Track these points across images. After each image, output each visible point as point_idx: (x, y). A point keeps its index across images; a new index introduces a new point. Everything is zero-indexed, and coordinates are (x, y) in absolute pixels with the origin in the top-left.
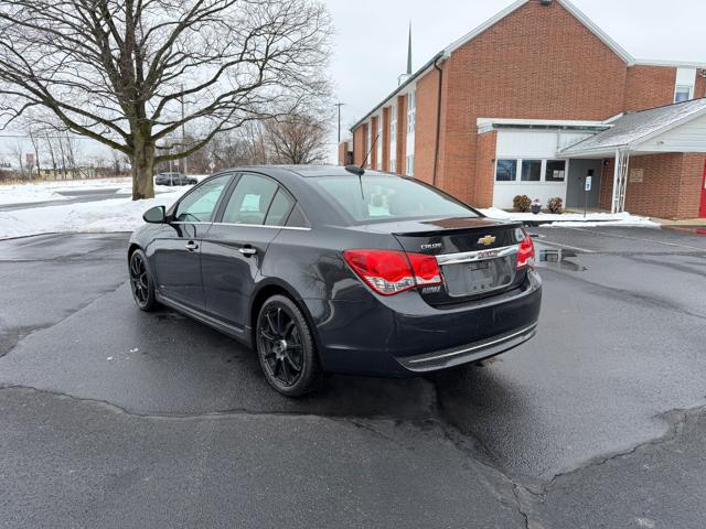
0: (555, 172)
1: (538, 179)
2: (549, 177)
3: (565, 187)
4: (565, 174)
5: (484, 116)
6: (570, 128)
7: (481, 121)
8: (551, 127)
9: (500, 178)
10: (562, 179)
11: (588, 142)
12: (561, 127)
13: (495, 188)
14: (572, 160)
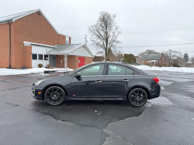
0: (46, 58)
1: (43, 60)
2: (45, 59)
3: (49, 62)
4: (48, 58)
5: (26, 41)
6: (49, 47)
7: (25, 42)
8: (45, 46)
9: (33, 59)
10: (48, 60)
11: (53, 51)
12: (47, 47)
13: (32, 61)
14: (50, 55)
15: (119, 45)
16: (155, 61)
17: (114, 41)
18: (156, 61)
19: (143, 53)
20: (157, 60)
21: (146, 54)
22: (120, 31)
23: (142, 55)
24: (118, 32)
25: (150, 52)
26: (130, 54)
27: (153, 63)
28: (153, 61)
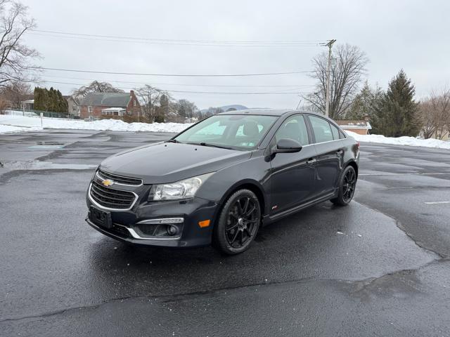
15: (29, 61)
16: (119, 109)
17: (11, 47)
18: (121, 109)
19: (83, 89)
20: (123, 108)
21: (91, 91)
22: (33, 20)
23: (82, 93)
24: (24, 22)
25: (101, 88)
26: (52, 89)
27: (116, 113)
28: (113, 109)
